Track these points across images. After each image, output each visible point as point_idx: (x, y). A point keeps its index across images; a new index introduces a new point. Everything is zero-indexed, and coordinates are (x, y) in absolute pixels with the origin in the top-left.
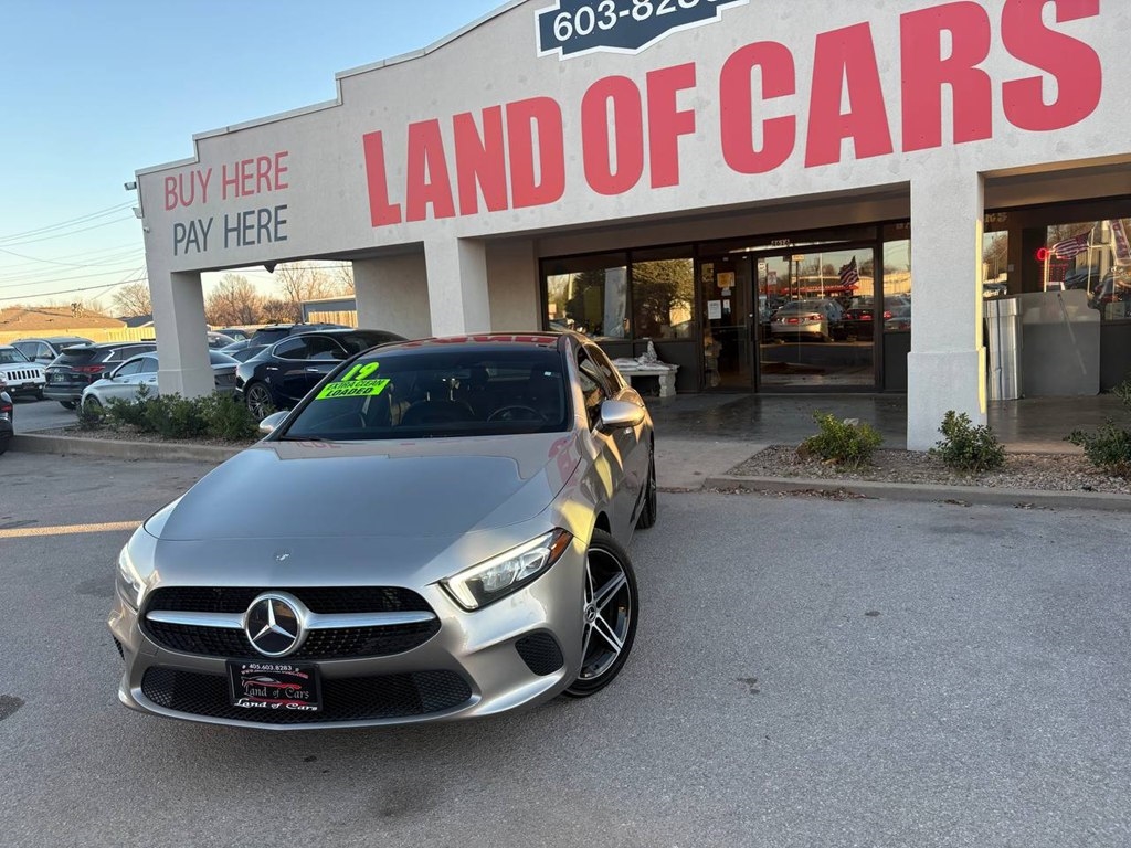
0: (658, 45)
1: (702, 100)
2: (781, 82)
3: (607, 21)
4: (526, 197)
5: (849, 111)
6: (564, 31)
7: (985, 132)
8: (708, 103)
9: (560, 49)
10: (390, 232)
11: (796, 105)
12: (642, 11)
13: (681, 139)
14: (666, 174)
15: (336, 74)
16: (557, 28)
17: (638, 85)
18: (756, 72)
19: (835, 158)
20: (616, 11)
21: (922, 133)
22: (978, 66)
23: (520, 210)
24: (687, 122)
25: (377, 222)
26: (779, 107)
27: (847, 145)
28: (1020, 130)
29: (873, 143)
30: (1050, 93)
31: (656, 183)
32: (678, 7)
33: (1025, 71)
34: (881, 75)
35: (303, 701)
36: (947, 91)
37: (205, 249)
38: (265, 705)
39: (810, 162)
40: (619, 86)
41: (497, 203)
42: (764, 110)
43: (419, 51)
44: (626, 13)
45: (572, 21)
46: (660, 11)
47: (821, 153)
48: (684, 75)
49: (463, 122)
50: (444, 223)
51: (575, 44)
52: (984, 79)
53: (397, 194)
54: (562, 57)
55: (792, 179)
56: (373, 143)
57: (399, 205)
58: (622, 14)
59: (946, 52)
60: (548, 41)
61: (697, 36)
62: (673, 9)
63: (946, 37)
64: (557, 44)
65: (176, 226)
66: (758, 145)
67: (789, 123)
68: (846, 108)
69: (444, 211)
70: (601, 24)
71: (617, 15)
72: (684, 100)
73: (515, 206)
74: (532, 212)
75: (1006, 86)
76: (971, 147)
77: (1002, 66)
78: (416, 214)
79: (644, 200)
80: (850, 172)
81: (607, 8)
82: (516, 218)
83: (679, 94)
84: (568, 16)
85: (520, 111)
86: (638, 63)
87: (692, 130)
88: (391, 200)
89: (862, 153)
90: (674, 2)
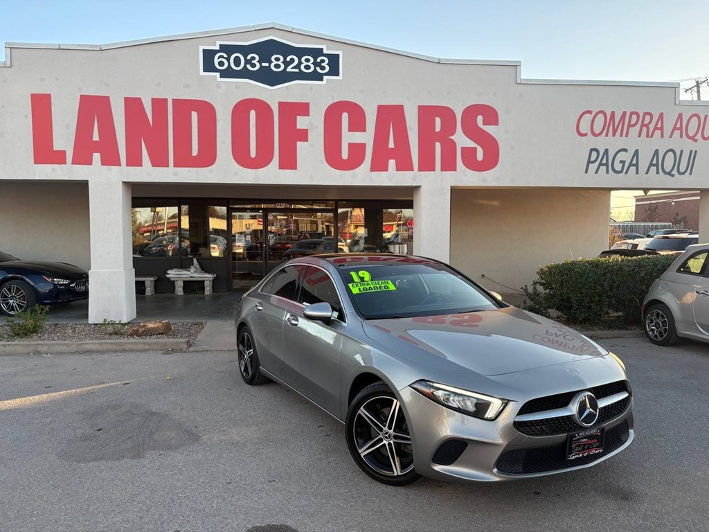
0: (287, 88)
1: (313, 123)
2: (358, 124)
3: (254, 66)
4: (184, 160)
5: (393, 147)
6: (221, 64)
7: (453, 168)
8: (317, 127)
9: (218, 74)
10: (53, 170)
11: (366, 138)
12: (277, 66)
13: (299, 144)
14: (289, 161)
15: (5, 43)
16: (216, 61)
17: (272, 107)
18: (345, 116)
19: (386, 169)
20: (260, 62)
21: (427, 164)
22: (451, 137)
23: (179, 169)
24: (303, 135)
25: (38, 161)
26: (357, 137)
27: (392, 163)
28: (468, 170)
29: (404, 165)
30: (480, 156)
31: (282, 166)
32: (300, 70)
33: (470, 144)
34: (409, 133)
36: (438, 146)
39: (373, 169)
40: (261, 107)
41: (159, 160)
42: (349, 137)
43: (96, 46)
44: (267, 64)
45: (228, 59)
46: (289, 69)
47: (379, 165)
48: (303, 109)
50: (110, 170)
51: (227, 73)
52: (453, 144)
53: (63, 139)
54: (219, 79)
55: (362, 176)
56: (41, 106)
57: (64, 152)
58: (263, 64)
59: (438, 128)
60: (209, 66)
61: (311, 89)
62: (297, 70)
63: (438, 120)
64: (216, 70)
66: (345, 155)
67: (362, 147)
68: (391, 145)
69: (111, 159)
70: (248, 66)
71: (261, 65)
72: (301, 122)
73: (175, 166)
74: (189, 171)
75: (463, 149)
76: (448, 174)
77: (461, 140)
78: (82, 157)
79: (272, 175)
80: (391, 177)
81: (253, 58)
82: (176, 174)
83: (300, 118)
84: (226, 56)
85: (184, 107)
86: (273, 95)
87: (306, 140)
88: (57, 147)
89: (399, 168)
90: (298, 66)
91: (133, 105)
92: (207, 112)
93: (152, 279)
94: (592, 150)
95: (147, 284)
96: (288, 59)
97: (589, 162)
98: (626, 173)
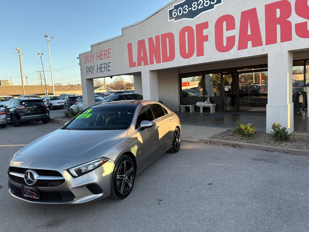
0: (199, 17)
1: (210, 32)
2: (231, 26)
3: (186, 11)
4: (166, 59)
5: (250, 34)
6: (175, 15)
7: (290, 39)
8: (212, 33)
9: (174, 20)
10: (133, 69)
11: (235, 32)
12: (195, 8)
13: (204, 43)
14: (201, 53)
16: (173, 14)
17: (193, 28)
18: (225, 23)
19: (246, 47)
20: (188, 8)
21: (271, 40)
22: (288, 19)
24: (206, 38)
25: (130, 66)
26: (230, 33)
27: (250, 43)
28: (300, 38)
29: (257, 43)
31: (198, 55)
32: (204, 6)
33: (302, 20)
34: (259, 23)
36: (278, 27)
37: (93, 73)
39: (239, 49)
41: (158, 62)
42: (227, 34)
43: (140, 21)
45: (177, 12)
46: (199, 8)
47: (243, 46)
48: (205, 25)
49: (150, 40)
50: (146, 67)
51: (178, 18)
52: (289, 23)
53: (135, 59)
54: (174, 22)
55: (234, 54)
56: (130, 46)
57: (136, 62)
58: (190, 9)
59: (278, 15)
60: (171, 16)
61: (209, 14)
62: (202, 7)
63: (278, 11)
64: (173, 18)
65: (87, 67)
66: (225, 44)
67: (234, 37)
68: (249, 33)
69: (146, 63)
70: (184, 12)
71: (188, 9)
72: (205, 32)
73: (163, 62)
74: (167, 64)
75: (296, 25)
76: (286, 43)
77: (295, 19)
78: (140, 65)
79: (195, 60)
80: (251, 51)
81: (186, 7)
82: (163, 65)
83: (204, 30)
84: (176, 10)
85: (164, 36)
86: (192, 22)
87: (207, 40)
88: (134, 61)
89: (254, 46)
90: (203, 5)
92: (171, 37)
93: (192, 106)
96: (199, 3)
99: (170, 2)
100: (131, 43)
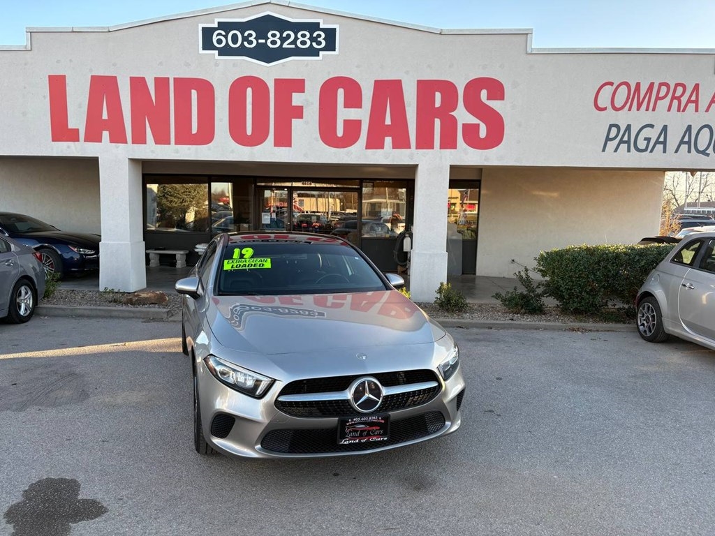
0: (283, 65)
1: (309, 100)
2: (354, 100)
3: (251, 43)
4: (185, 138)
5: (390, 123)
6: (219, 41)
7: (454, 146)
8: (312, 104)
9: (216, 52)
10: (69, 147)
11: (362, 114)
12: (274, 42)
13: (294, 121)
14: (284, 139)
15: (27, 28)
16: (215, 39)
17: (269, 85)
18: (341, 92)
19: (382, 147)
20: (257, 38)
21: (425, 142)
22: (452, 113)
23: (179, 147)
24: (299, 112)
25: (55, 138)
26: (353, 114)
27: (388, 140)
28: (469, 148)
29: (401, 142)
30: (483, 132)
31: (277, 144)
32: (296, 45)
33: (473, 120)
34: (406, 108)
35: (379, 435)
36: (437, 122)
38: (357, 441)
39: (368, 147)
40: (257, 84)
41: (162, 139)
42: (344, 114)
43: (104, 28)
44: (263, 41)
45: (226, 37)
46: (285, 46)
47: (375, 142)
48: (299, 85)
50: (117, 147)
51: (225, 51)
52: (454, 120)
53: (77, 118)
54: (217, 57)
55: (357, 154)
57: (77, 130)
58: (260, 41)
59: (438, 103)
60: (208, 45)
61: (307, 65)
62: (293, 46)
63: (438, 96)
64: (214, 48)
66: (340, 133)
67: (358, 123)
68: (388, 121)
69: (118, 137)
70: (246, 43)
71: (257, 41)
72: (297, 99)
73: (176, 144)
74: (189, 149)
75: (464, 125)
76: (447, 152)
77: (462, 116)
78: (93, 136)
79: (267, 153)
80: (387, 155)
81: (250, 35)
82: (177, 152)
83: (294, 95)
84: (223, 33)
85: (184, 85)
86: (269, 72)
87: (301, 117)
88: (71, 125)
89: (395, 146)
90: (294, 42)
91: (138, 84)
92: (206, 89)
93: (182, 252)
94: (611, 126)
95: (178, 257)
96: (284, 35)
97: (608, 139)
98: (651, 151)
99: (206, 10)
100: (63, 78)
